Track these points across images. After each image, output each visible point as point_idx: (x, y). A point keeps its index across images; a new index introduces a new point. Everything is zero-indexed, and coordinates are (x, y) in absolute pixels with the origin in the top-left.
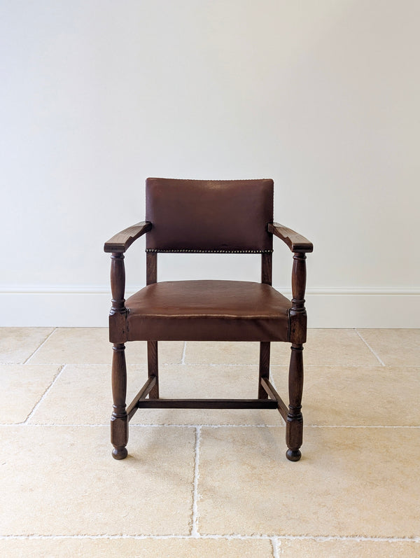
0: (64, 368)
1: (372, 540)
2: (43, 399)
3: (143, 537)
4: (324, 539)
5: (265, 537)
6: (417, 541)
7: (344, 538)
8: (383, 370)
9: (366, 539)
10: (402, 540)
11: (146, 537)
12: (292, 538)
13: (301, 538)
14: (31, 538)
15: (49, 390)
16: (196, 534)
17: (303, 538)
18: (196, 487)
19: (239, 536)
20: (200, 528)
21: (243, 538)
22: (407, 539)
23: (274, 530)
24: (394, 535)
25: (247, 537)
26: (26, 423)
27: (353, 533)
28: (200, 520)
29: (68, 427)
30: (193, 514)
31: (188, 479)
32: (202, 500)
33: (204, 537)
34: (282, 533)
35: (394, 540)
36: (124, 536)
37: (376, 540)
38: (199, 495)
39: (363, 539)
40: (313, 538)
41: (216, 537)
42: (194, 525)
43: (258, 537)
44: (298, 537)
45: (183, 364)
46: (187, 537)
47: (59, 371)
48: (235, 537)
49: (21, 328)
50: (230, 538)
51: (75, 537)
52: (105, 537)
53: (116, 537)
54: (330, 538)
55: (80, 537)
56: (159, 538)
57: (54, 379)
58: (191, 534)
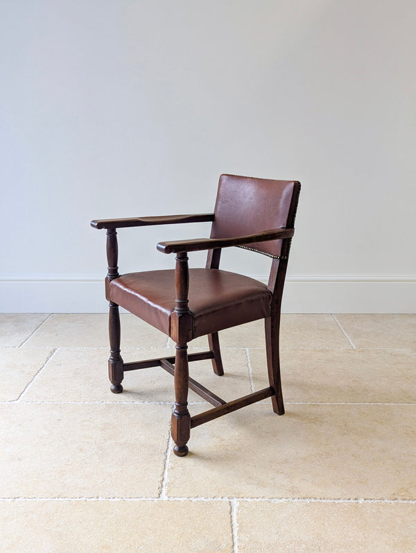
0: (56, 351)
1: (321, 501)
2: (35, 379)
3: (116, 500)
4: (278, 501)
5: (226, 499)
6: (361, 502)
7: (296, 500)
8: (353, 352)
9: (315, 501)
10: (347, 501)
11: (119, 499)
12: (249, 500)
13: (257, 500)
14: (17, 500)
15: (41, 372)
16: (164, 497)
17: (259, 499)
18: (168, 457)
19: (203, 499)
20: (168, 491)
21: (205, 500)
22: (352, 501)
23: (235, 493)
24: (340, 497)
25: (209, 499)
26: (19, 401)
27: (304, 496)
28: (169, 485)
29: (57, 404)
30: (163, 480)
31: (161, 450)
32: (172, 468)
33: (171, 499)
34: (241, 496)
35: (340, 501)
36: (100, 499)
37: (324, 501)
38: (171, 464)
39: (313, 500)
40: (268, 500)
41: (182, 499)
42: (164, 489)
43: (220, 499)
44: (255, 499)
45: (168, 347)
46: (156, 500)
47: (52, 353)
48: (199, 499)
49: (18, 314)
50: (194, 500)
51: (57, 499)
52: (83, 499)
53: (93, 499)
54: (284, 500)
55: (60, 499)
56: (131, 500)
57: (47, 361)
58: (159, 497)
